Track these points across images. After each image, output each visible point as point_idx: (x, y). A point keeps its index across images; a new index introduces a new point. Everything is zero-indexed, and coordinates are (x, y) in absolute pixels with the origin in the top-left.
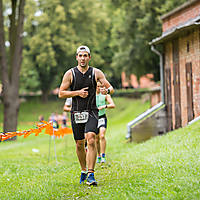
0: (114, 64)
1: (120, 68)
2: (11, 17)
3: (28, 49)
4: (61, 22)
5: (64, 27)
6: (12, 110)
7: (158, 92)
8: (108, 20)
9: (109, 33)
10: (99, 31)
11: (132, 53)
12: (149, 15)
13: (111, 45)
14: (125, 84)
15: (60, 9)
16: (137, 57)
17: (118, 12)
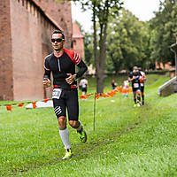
0: (151, 57)
1: (154, 59)
2: (100, 35)
3: (108, 50)
4: (125, 37)
5: (126, 39)
6: (100, 81)
7: (174, 71)
8: (148, 36)
9: (149, 42)
10: (144, 41)
11: (161, 51)
12: (169, 33)
13: (150, 48)
14: (157, 67)
15: (124, 30)
16: (163, 54)
17: (153, 31)
